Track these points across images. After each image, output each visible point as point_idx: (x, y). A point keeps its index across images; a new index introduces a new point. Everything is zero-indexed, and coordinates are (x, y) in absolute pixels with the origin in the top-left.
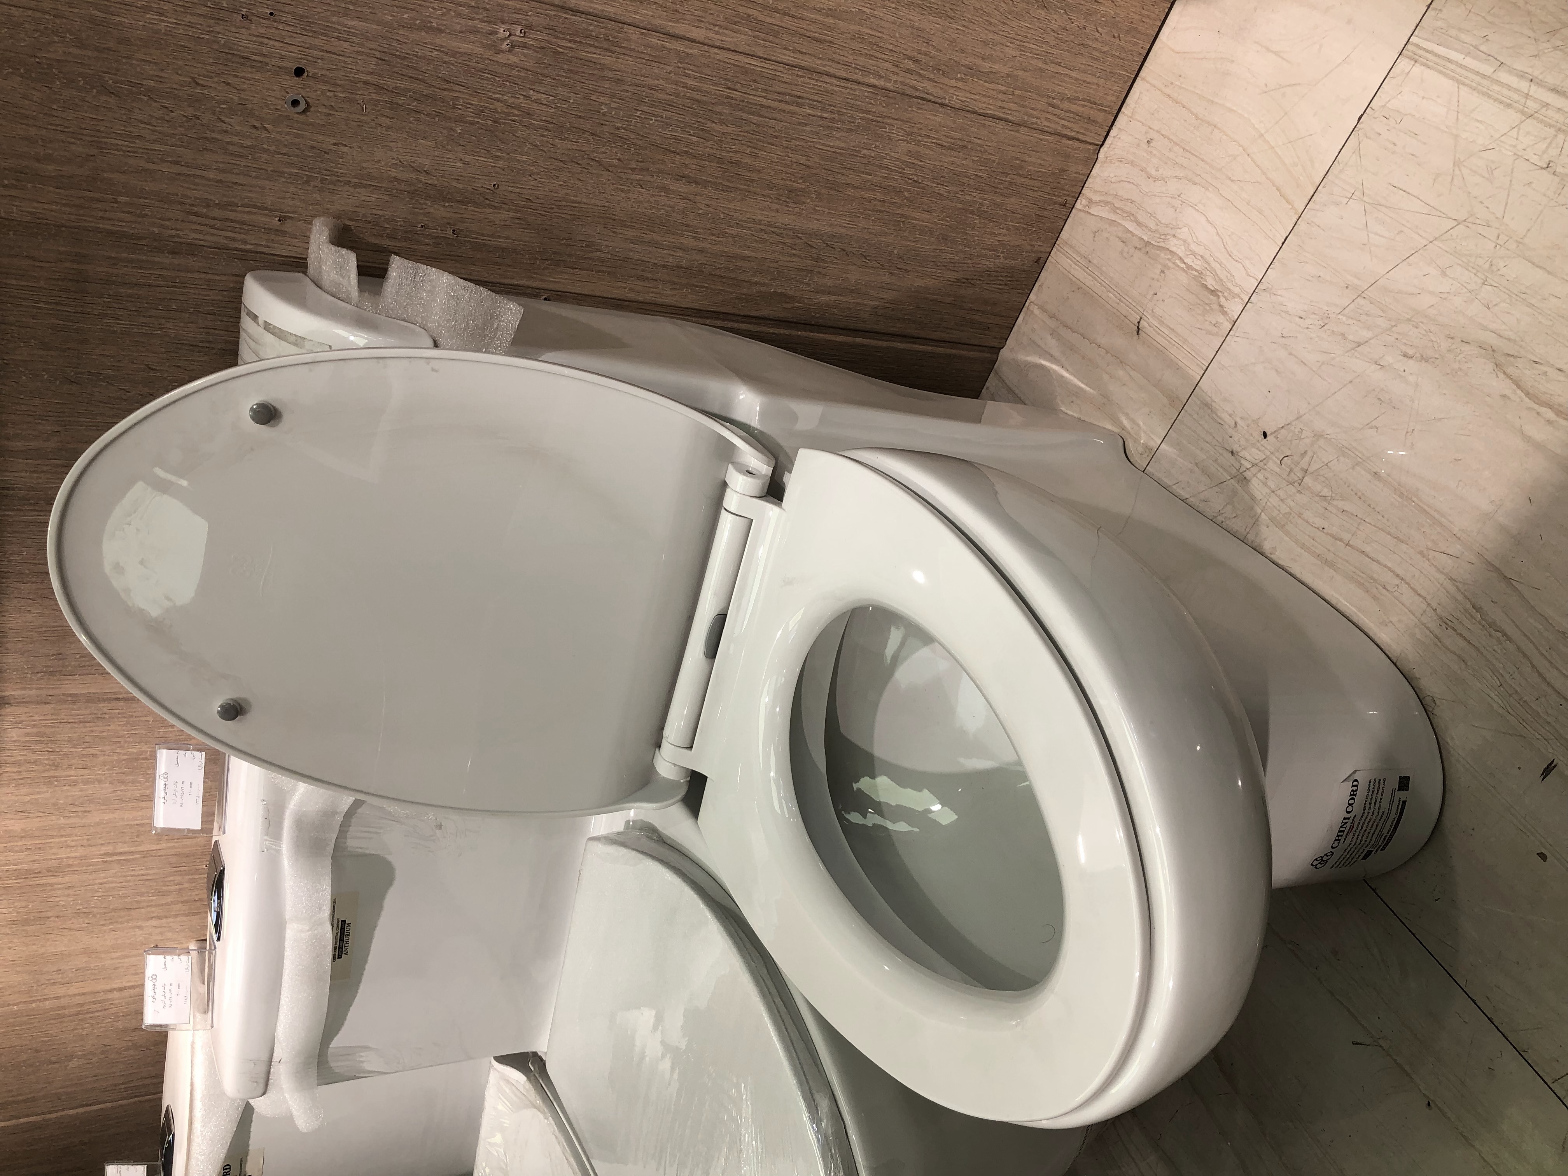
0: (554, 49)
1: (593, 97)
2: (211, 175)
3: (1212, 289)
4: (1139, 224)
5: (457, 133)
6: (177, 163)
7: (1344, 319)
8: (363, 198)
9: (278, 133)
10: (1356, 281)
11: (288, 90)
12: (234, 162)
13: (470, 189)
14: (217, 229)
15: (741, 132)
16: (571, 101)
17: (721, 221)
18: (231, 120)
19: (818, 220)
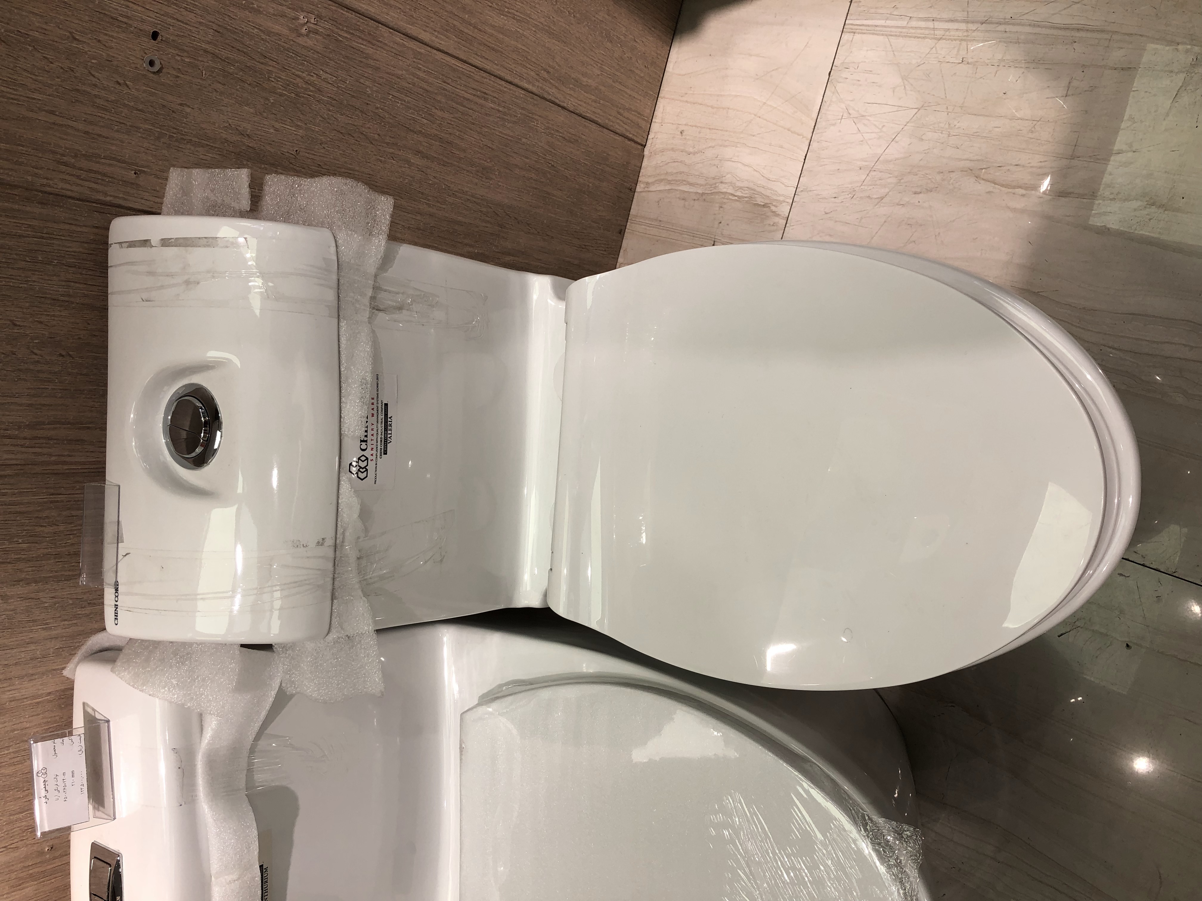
0: (336, 37)
1: (362, 81)
2: (81, 126)
3: (763, 204)
4: (691, 184)
5: (270, 102)
6: (52, 113)
7: (866, 187)
8: (202, 157)
9: (137, 90)
10: (866, 163)
11: (146, 51)
12: (100, 115)
13: (279, 153)
14: (82, 180)
15: (453, 118)
16: (348, 82)
17: (444, 191)
18: (99, 75)
19: (500, 193)
